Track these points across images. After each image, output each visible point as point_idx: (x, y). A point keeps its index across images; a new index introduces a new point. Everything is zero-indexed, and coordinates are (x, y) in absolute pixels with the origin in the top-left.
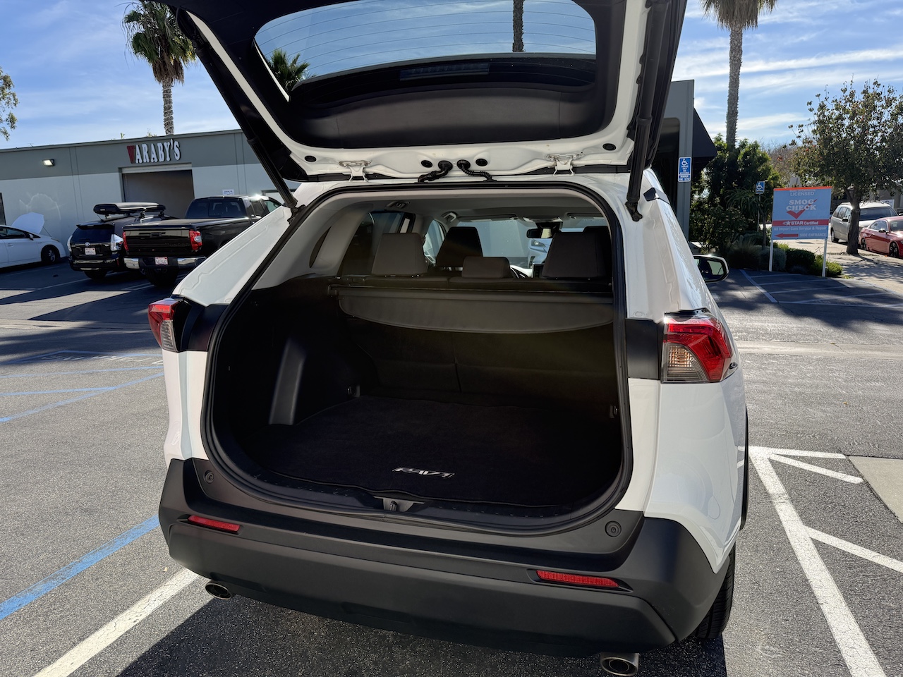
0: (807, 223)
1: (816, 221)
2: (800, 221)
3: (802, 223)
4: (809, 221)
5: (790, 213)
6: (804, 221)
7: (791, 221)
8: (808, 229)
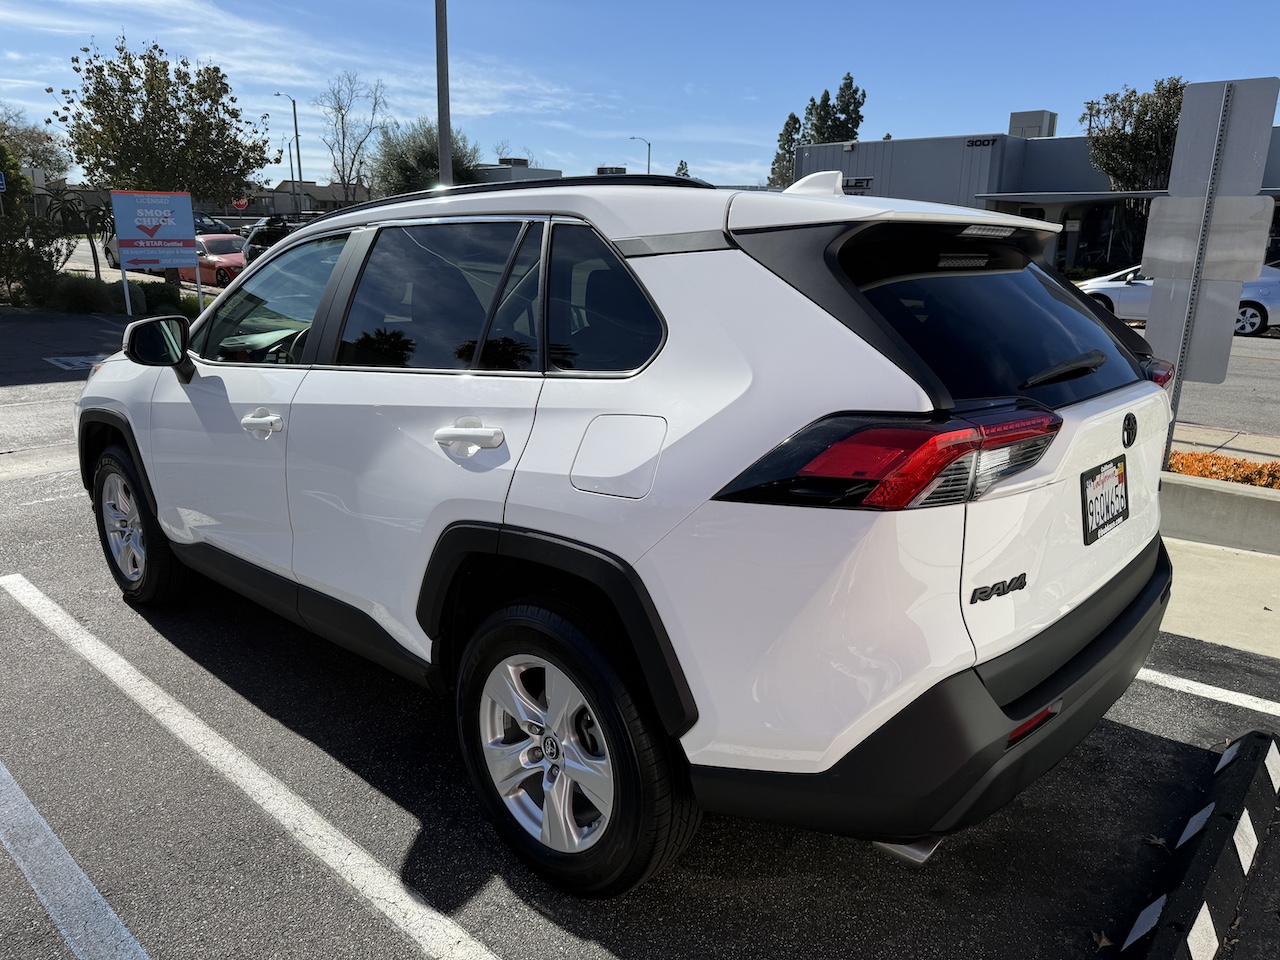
0: (168, 244)
1: (179, 241)
2: (157, 241)
3: (160, 243)
4: (170, 241)
5: (141, 228)
6: (163, 241)
7: (144, 241)
8: (170, 252)
